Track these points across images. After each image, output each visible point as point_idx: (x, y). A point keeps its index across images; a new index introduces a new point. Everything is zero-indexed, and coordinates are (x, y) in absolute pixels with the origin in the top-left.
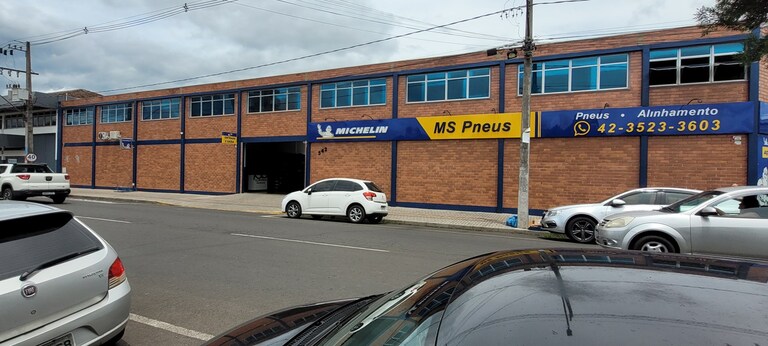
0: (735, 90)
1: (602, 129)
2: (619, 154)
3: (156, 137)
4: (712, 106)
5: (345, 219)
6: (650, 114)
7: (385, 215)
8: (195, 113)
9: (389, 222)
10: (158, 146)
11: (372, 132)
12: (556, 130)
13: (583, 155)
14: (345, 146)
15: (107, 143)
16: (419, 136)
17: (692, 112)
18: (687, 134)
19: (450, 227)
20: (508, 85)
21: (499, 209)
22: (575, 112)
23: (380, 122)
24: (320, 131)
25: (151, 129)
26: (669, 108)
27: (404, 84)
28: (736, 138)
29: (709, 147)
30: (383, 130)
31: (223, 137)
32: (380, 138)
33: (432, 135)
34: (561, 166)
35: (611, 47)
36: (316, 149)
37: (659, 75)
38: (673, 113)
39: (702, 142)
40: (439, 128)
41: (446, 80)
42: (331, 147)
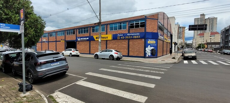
0: (142, 30)
1: (122, 38)
4: (138, 33)
10: (52, 42)
12: (115, 38)
13: (119, 43)
14: (82, 42)
16: (94, 40)
17: (135, 34)
18: (135, 39)
20: (108, 29)
22: (118, 34)
23: (87, 37)
24: (78, 39)
26: (132, 33)
28: (143, 39)
30: (88, 38)
31: (61, 40)
36: (77, 43)
42: (80, 42)
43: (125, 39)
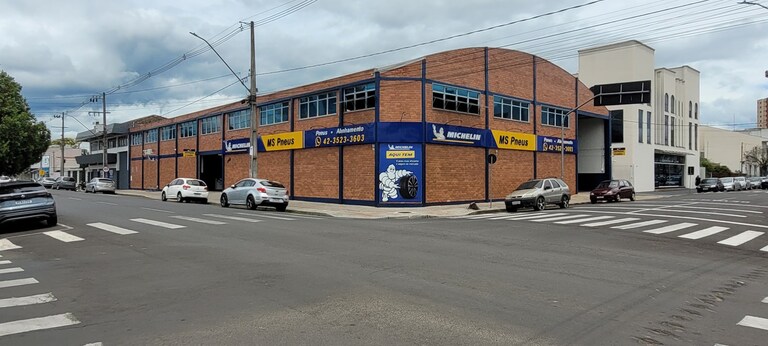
1: (325, 142)
3: (167, 153)
10: (167, 159)
11: (245, 147)
13: (321, 159)
14: (237, 156)
16: (264, 149)
17: (355, 130)
18: (353, 144)
20: (295, 113)
22: (317, 130)
24: (227, 146)
25: (165, 147)
28: (372, 146)
29: (364, 152)
30: (249, 145)
31: (184, 152)
33: (267, 148)
34: (314, 167)
36: (227, 159)
38: (349, 130)
40: (269, 143)
42: (232, 157)
43: (331, 146)
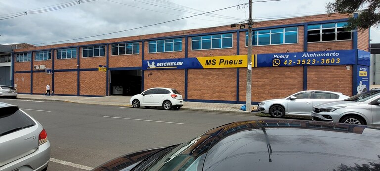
0: (346, 44)
1: (286, 63)
2: (294, 75)
3: (65, 68)
4: (336, 52)
5: (162, 108)
6: (308, 55)
7: (182, 106)
8: (85, 55)
9: (184, 109)
10: (66, 72)
11: (175, 65)
12: (264, 63)
13: (277, 75)
15: (39, 71)
16: (198, 66)
19: (214, 111)
20: (241, 42)
21: (237, 102)
22: (273, 55)
23: (179, 60)
24: (149, 64)
25: (61, 64)
26: (317, 53)
27: (191, 41)
28: (348, 67)
29: (335, 71)
30: (181, 63)
31: (99, 68)
32: (179, 68)
33: (205, 66)
34: (267, 81)
35: (289, 23)
36: (147, 73)
37: (312, 37)
38: (319, 55)
39: (332, 69)
40: (208, 63)
41: (211, 39)
42: (154, 72)
43: (294, 65)
